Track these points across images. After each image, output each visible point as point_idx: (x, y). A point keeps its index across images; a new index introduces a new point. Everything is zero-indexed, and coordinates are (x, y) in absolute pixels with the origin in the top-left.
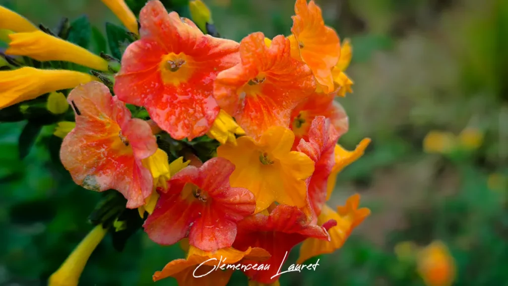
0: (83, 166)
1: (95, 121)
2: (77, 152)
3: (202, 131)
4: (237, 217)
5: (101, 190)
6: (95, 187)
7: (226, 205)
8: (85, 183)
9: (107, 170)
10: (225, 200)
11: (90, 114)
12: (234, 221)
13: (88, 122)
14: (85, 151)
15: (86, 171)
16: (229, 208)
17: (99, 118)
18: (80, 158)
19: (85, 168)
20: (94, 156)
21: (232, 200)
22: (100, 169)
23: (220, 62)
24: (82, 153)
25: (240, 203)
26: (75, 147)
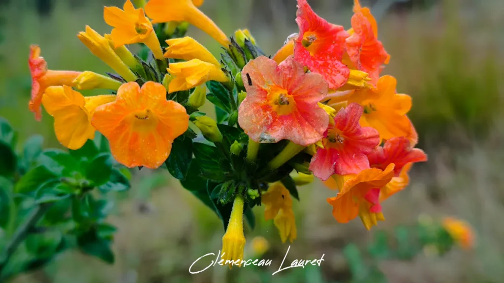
0: (257, 127)
1: (262, 90)
2: (251, 115)
3: (342, 83)
4: (368, 150)
5: (276, 142)
6: (270, 140)
7: (361, 141)
8: (263, 139)
9: (275, 127)
10: (361, 136)
11: (258, 84)
12: (365, 153)
13: (258, 90)
14: (257, 114)
15: (260, 130)
16: (361, 144)
17: (263, 88)
18: (254, 120)
19: (258, 127)
20: (264, 118)
21: (365, 135)
22: (270, 127)
23: (335, 37)
24: (256, 116)
25: (370, 138)
26: (249, 112)
